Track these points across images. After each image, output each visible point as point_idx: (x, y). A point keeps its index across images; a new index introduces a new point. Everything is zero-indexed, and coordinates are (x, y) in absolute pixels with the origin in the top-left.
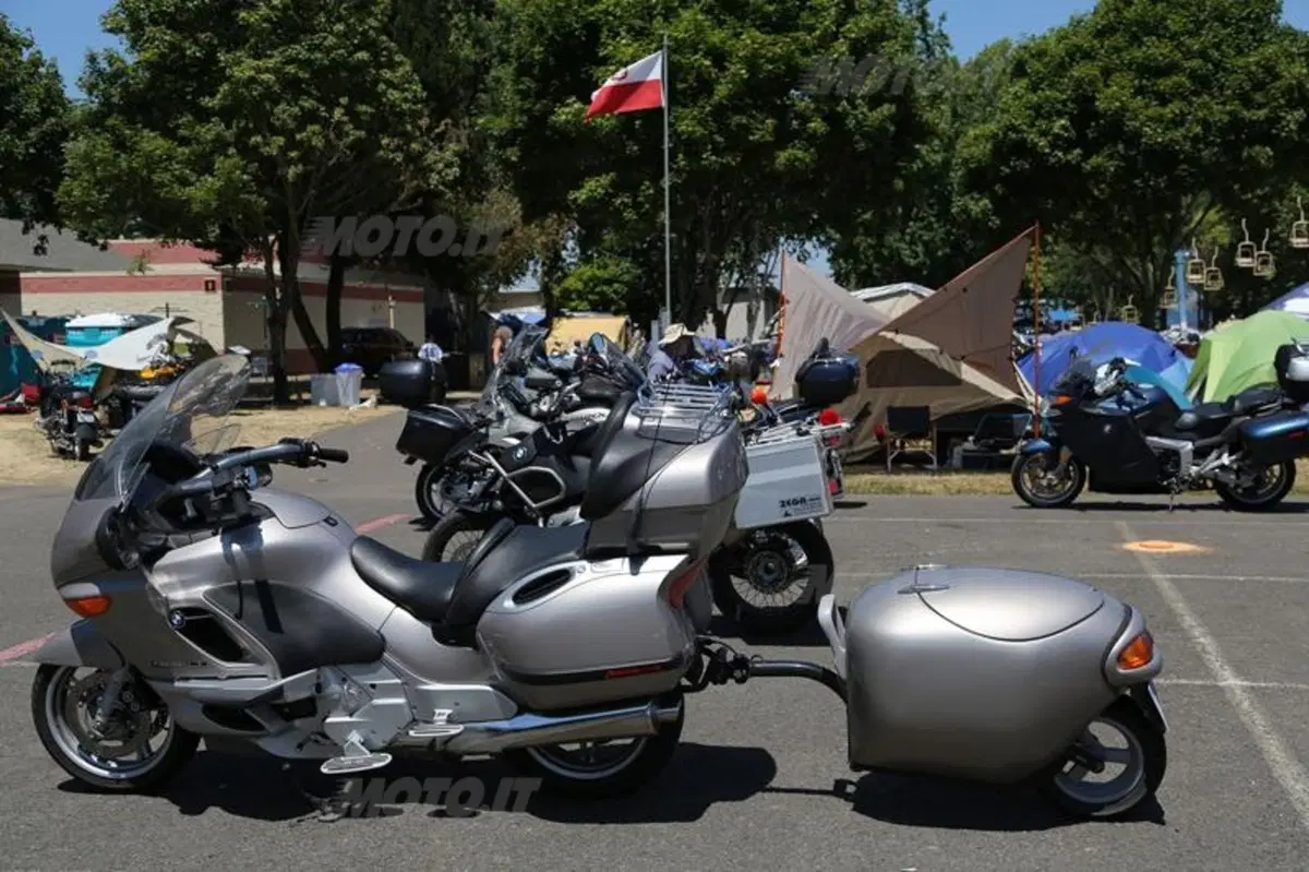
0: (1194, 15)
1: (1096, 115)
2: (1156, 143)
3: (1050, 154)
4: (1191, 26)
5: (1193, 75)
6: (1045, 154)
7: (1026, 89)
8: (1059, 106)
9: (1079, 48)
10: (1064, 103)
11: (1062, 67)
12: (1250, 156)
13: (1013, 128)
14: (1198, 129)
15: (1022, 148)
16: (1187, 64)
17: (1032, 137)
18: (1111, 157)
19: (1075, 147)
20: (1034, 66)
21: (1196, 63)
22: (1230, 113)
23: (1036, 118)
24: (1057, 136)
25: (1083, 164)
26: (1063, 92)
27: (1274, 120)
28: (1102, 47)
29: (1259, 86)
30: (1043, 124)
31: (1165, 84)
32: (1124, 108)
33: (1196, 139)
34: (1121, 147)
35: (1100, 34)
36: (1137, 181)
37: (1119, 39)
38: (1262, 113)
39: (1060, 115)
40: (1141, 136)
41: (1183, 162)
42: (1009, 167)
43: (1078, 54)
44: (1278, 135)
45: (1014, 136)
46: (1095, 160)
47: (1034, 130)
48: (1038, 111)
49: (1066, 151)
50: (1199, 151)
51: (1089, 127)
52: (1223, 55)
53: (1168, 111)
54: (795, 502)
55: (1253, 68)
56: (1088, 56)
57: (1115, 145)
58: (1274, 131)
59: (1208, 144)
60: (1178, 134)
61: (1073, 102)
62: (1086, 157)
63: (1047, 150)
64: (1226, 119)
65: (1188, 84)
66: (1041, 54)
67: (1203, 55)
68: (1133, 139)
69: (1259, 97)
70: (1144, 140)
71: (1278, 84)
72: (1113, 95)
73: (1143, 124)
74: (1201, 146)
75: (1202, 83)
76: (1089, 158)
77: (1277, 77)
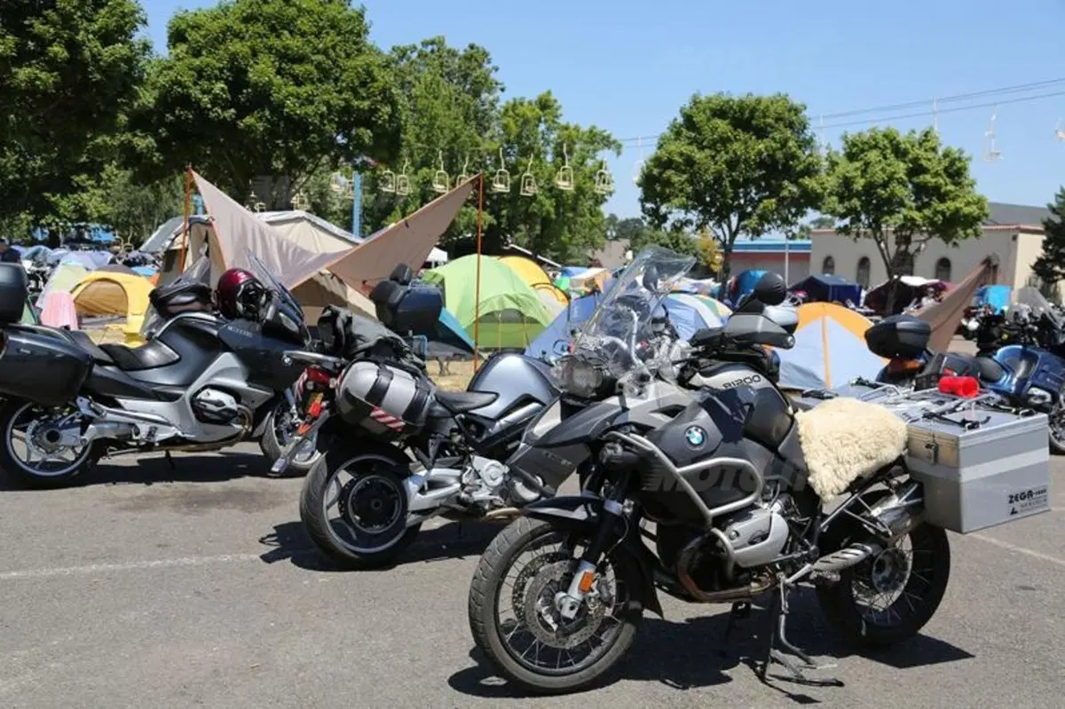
0: (315, 21)
1: (247, 85)
2: (296, 114)
3: (209, 110)
4: (315, 29)
5: (319, 66)
6: (206, 108)
7: (187, 53)
8: (217, 72)
9: (229, 28)
10: (221, 70)
11: (217, 41)
12: (357, 134)
13: (180, 84)
14: (324, 109)
15: (186, 101)
16: (313, 58)
17: (195, 92)
18: (260, 118)
19: (230, 108)
20: (193, 36)
21: (320, 58)
22: (345, 100)
23: (199, 79)
24: (216, 96)
25: (239, 122)
26: (219, 60)
27: (373, 111)
28: (247, 31)
29: (363, 84)
30: (205, 84)
31: (298, 69)
32: (270, 83)
33: (322, 116)
34: (267, 113)
35: (247, 20)
36: (279, 142)
37: (259, 28)
38: (366, 104)
39: (217, 79)
40: (284, 107)
41: (313, 132)
42: (173, 114)
43: (228, 33)
44: (376, 122)
45: (179, 90)
46: (249, 120)
47: (198, 87)
48: (200, 73)
49: (224, 109)
50: (324, 125)
51: (242, 93)
52: (338, 56)
53: (302, 90)
54: (1023, 496)
55: (360, 70)
56: (238, 35)
57: (263, 110)
58: (373, 119)
59: (331, 121)
60: (310, 109)
61: (229, 70)
62: (240, 116)
63: (209, 106)
64: (343, 104)
65: (315, 72)
66: (197, 27)
67: (325, 52)
68: (277, 108)
69: (362, 92)
70: (286, 110)
71: (375, 85)
72: (262, 70)
73: (286, 98)
74: (326, 122)
75: (325, 74)
76: (244, 117)
77: (374, 80)
